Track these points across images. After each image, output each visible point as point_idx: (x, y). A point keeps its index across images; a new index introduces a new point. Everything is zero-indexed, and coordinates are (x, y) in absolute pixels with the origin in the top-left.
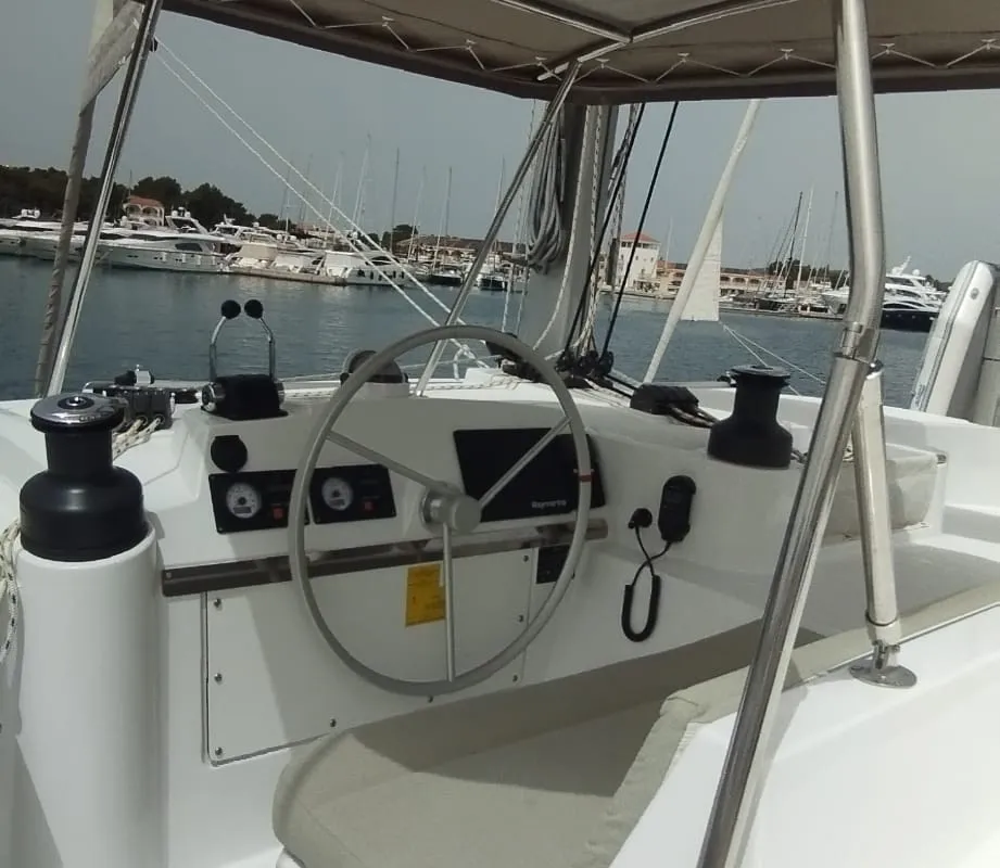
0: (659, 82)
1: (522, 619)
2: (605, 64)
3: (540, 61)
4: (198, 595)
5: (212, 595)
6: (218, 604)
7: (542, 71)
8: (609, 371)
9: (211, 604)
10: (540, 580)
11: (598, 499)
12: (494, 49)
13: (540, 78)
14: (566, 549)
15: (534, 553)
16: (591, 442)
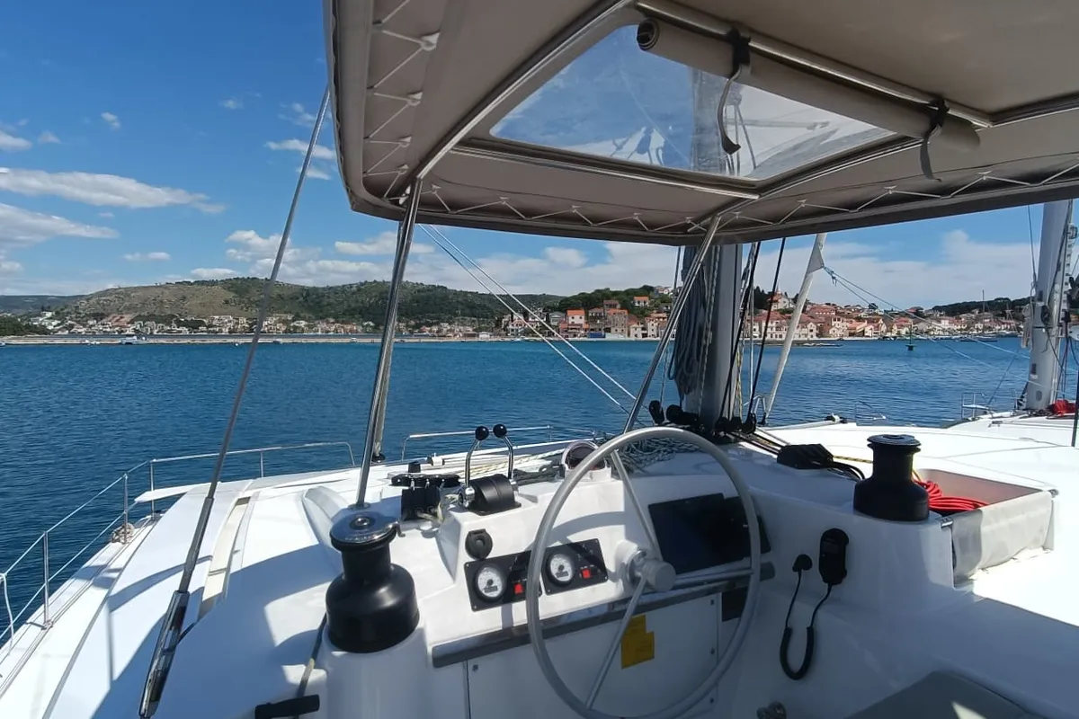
0: (783, 223)
1: (713, 652)
2: (739, 215)
3: (688, 220)
4: (460, 663)
5: (471, 663)
6: (475, 668)
7: (690, 225)
8: (754, 430)
9: (470, 667)
10: (726, 617)
11: (766, 547)
12: (654, 217)
13: (689, 231)
14: (746, 589)
15: (718, 597)
16: (754, 499)
